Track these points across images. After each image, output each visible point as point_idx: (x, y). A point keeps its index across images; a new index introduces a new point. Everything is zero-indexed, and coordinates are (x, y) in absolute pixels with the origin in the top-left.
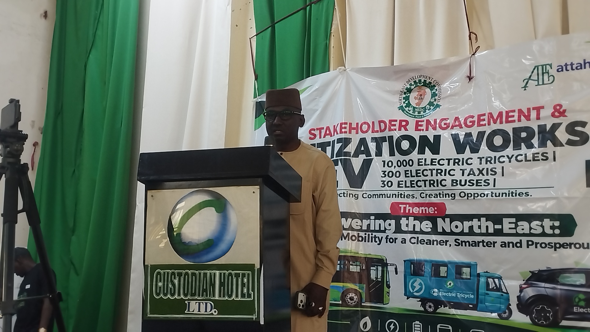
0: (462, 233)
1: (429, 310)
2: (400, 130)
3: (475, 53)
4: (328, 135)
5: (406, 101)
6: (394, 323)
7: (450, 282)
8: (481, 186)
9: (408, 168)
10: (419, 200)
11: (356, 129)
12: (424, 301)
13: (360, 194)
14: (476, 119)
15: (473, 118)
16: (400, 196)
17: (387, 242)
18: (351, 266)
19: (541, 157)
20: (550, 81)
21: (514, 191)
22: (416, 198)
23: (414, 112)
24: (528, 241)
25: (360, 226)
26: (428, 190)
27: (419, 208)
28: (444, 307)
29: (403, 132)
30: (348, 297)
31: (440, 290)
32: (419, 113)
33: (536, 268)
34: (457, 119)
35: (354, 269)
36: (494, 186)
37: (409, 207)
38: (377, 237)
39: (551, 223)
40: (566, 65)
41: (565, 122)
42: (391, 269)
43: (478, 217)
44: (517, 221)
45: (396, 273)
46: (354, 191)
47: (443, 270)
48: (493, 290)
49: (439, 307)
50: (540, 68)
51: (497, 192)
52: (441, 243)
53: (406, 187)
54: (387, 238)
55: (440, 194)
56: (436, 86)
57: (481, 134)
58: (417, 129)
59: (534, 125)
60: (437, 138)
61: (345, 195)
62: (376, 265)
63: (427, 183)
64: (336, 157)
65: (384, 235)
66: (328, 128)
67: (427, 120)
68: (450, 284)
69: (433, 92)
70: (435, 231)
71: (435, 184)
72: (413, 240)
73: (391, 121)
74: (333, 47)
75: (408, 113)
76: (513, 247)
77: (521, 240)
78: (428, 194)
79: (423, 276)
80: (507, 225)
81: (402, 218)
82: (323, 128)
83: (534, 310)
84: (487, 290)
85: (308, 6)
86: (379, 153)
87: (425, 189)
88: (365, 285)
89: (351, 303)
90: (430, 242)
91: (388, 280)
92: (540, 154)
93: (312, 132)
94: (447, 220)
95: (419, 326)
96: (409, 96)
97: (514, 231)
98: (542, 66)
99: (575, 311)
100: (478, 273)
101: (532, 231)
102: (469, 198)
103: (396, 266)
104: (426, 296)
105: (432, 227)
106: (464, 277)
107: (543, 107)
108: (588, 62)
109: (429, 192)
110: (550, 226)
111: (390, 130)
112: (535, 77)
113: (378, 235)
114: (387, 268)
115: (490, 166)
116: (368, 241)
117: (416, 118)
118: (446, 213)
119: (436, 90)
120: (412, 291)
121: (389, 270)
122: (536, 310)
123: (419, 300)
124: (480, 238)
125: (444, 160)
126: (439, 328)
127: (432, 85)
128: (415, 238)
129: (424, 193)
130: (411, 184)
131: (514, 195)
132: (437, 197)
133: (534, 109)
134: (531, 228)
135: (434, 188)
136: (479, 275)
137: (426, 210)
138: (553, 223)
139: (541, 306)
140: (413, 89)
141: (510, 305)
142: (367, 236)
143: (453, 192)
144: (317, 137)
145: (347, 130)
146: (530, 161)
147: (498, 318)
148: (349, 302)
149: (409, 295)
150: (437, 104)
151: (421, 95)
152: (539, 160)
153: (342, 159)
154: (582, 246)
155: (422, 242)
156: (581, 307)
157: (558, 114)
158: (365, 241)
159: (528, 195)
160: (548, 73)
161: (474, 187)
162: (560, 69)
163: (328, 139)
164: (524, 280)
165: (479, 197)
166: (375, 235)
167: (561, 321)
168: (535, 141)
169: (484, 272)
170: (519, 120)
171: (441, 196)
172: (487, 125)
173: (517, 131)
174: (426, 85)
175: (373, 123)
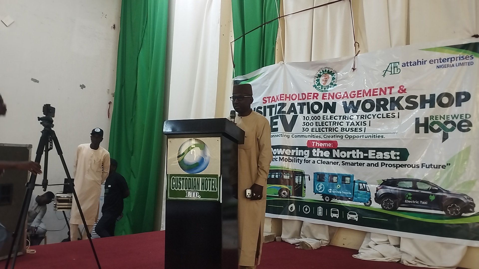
0: (346, 158)
1: (326, 201)
2: (313, 99)
3: (357, 54)
4: (273, 101)
5: (317, 82)
6: (308, 207)
7: (338, 185)
8: (357, 131)
9: (317, 121)
10: (323, 139)
11: (289, 98)
12: (324, 196)
13: (291, 135)
14: (356, 93)
15: (354, 93)
16: (312, 136)
17: (305, 163)
18: (284, 176)
19: (391, 116)
20: (398, 72)
21: (375, 135)
22: (322, 138)
23: (322, 89)
24: (382, 163)
25: (290, 153)
26: (328, 133)
27: (323, 143)
28: (335, 199)
29: (315, 100)
30: (282, 193)
31: (333, 190)
32: (325, 89)
33: (385, 178)
34: (346, 92)
35: (286, 177)
36: (365, 132)
37: (318, 143)
38: (299, 160)
39: (395, 153)
40: (407, 63)
41: (405, 95)
42: (307, 177)
43: (355, 149)
44: (376, 152)
45: (309, 180)
46: (288, 133)
47: (335, 179)
48: (362, 190)
49: (332, 199)
50: (393, 64)
51: (366, 135)
52: (334, 163)
53: (316, 131)
54: (305, 160)
55: (334, 136)
56: (334, 74)
57: (359, 102)
58: (323, 99)
59: (388, 97)
60: (334, 104)
61: (282, 136)
62: (298, 175)
63: (328, 129)
64: (278, 114)
65: (303, 159)
66: (273, 97)
67: (329, 93)
68: (339, 186)
69: (333, 77)
70: (331, 157)
71: (332, 130)
72: (319, 162)
73: (308, 94)
74: (277, 50)
75: (318, 89)
76: (374, 166)
77: (378, 163)
78: (328, 136)
79: (324, 181)
80: (371, 154)
81: (313, 149)
82: (271, 97)
83: (384, 201)
84: (359, 190)
85: (263, 25)
86: (302, 112)
87: (326, 133)
88: (292, 186)
89: (284, 196)
90: (328, 163)
91: (305, 184)
92: (391, 114)
93: (265, 99)
94: (338, 150)
95: (321, 209)
96: (319, 79)
97: (374, 157)
98: (394, 63)
99: (406, 202)
100: (354, 180)
101: (384, 158)
102: (350, 138)
103: (309, 176)
104: (326, 193)
105: (329, 154)
106: (346, 183)
107: (393, 87)
108: (419, 61)
109: (329, 135)
110: (395, 155)
111: (308, 99)
112: (389, 69)
113: (300, 158)
114: (304, 177)
115: (362, 120)
116: (295, 162)
117: (323, 92)
118: (338, 147)
119: (335, 75)
120: (317, 190)
121: (305, 178)
122: (385, 201)
123: (321, 195)
124: (356, 161)
125: (337, 116)
126: (332, 211)
127: (333, 73)
128: (320, 160)
129: (325, 135)
130: (319, 130)
131: (375, 137)
132: (333, 138)
133: (388, 88)
134: (384, 156)
135: (331, 133)
136: (354, 182)
137: (326, 145)
138: (396, 153)
139: (387, 199)
140: (321, 75)
141: (371, 198)
142: (294, 159)
143: (342, 135)
144: (267, 102)
145: (284, 98)
146: (385, 118)
147: (364, 205)
148: (283, 196)
149: (316, 192)
150: (335, 84)
151: (326, 79)
152: (390, 117)
153: (281, 115)
154: (411, 166)
155: (324, 163)
156: (409, 200)
157: (402, 91)
158: (293, 162)
159: (383, 137)
160: (397, 67)
161: (354, 132)
162: (404, 65)
163: (274, 103)
164: (379, 185)
165: (356, 138)
166: (298, 159)
167: (398, 207)
168: (388, 107)
169: (358, 180)
170: (380, 94)
171: (335, 137)
172: (362, 97)
173: (378, 100)
174: (329, 73)
175: (299, 94)
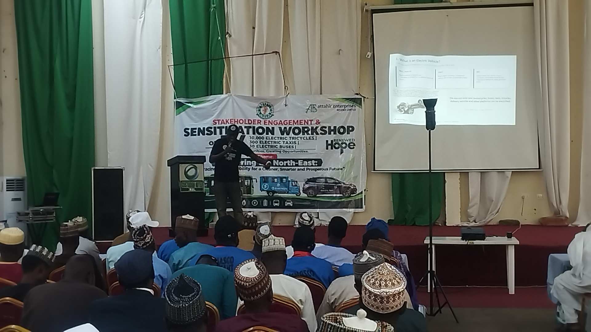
1: (270, 195)
3: (288, 95)
6: (256, 201)
7: (278, 184)
8: (291, 148)
12: (268, 192)
15: (287, 121)
16: (258, 151)
17: (252, 170)
19: (312, 138)
20: (315, 111)
21: (302, 150)
22: (264, 152)
23: (263, 116)
27: (266, 156)
29: (259, 125)
31: (275, 187)
32: (265, 117)
33: (309, 178)
34: (281, 121)
36: (295, 148)
40: (321, 106)
41: (320, 126)
45: (256, 182)
49: (274, 193)
50: (312, 106)
51: (297, 150)
52: (274, 170)
57: (290, 128)
58: (265, 124)
59: (310, 126)
62: (247, 179)
65: (251, 167)
67: (268, 120)
69: (271, 109)
71: (273, 147)
75: (260, 117)
76: (302, 170)
77: (304, 168)
78: (270, 151)
79: (268, 182)
80: (300, 163)
82: (220, 120)
84: (292, 186)
85: (210, 60)
86: (248, 133)
87: (269, 148)
91: (253, 185)
93: (215, 121)
95: (266, 201)
96: (261, 110)
102: (286, 153)
103: (256, 179)
104: (269, 190)
106: (284, 182)
107: (313, 120)
108: (328, 106)
112: (310, 109)
113: (248, 167)
117: (264, 119)
118: (277, 158)
120: (263, 188)
121: (253, 181)
122: (309, 192)
124: (290, 168)
125: (276, 137)
126: (274, 201)
130: (263, 146)
133: (309, 120)
136: (289, 181)
138: (315, 162)
140: (262, 107)
141: (300, 191)
142: (243, 167)
143: (280, 150)
146: (308, 140)
147: (296, 196)
149: (262, 190)
150: (272, 114)
151: (265, 110)
154: (323, 169)
156: (323, 190)
157: (318, 123)
159: (307, 152)
160: (315, 108)
161: (288, 148)
162: (319, 107)
164: (305, 182)
165: (290, 152)
167: (317, 195)
171: (275, 151)
172: (292, 125)
173: (303, 128)
174: (268, 105)
175: (245, 120)
